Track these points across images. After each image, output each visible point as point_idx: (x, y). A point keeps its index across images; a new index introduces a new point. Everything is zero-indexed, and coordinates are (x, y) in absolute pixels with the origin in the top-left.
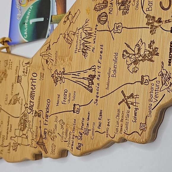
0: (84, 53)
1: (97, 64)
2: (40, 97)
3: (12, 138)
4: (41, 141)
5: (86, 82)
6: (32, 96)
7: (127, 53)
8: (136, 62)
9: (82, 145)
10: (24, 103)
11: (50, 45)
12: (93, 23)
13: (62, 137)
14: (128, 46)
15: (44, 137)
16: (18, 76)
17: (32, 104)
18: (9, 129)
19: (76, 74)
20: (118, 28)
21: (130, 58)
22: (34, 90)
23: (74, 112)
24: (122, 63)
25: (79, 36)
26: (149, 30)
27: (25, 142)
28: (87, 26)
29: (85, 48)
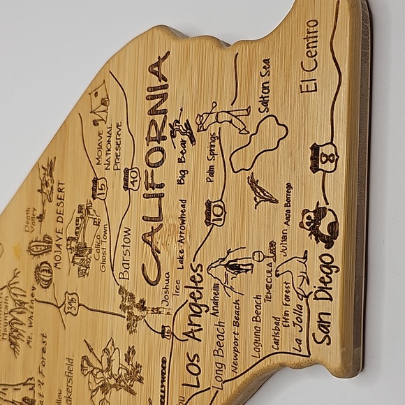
0: (14, 345)
1: (37, 377)
7: (88, 363)
8: (104, 388)
14: (91, 350)
21: (95, 376)
24: (81, 384)
25: (4, 305)
26: (125, 322)
28: (17, 285)
29: (15, 334)
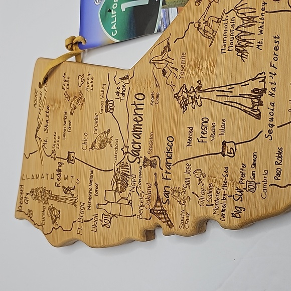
0: (241, 52)
1: (268, 70)
2: (152, 134)
3: (99, 206)
4: (159, 207)
6: (137, 132)
9: (243, 209)
10: (121, 146)
11: (168, 44)
13: (202, 199)
15: (165, 199)
16: (107, 101)
17: (137, 146)
18: (93, 192)
19: (225, 89)
22: (140, 123)
23: (224, 155)
25: (230, 25)
27: (127, 210)
28: (245, 6)
29: (243, 44)
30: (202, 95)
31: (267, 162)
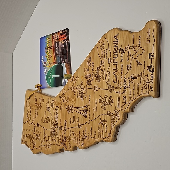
0: (82, 98)
1: (88, 104)
2: (61, 119)
3: (47, 141)
4: (63, 142)
5: (84, 113)
6: (57, 118)
7: (101, 100)
8: (105, 105)
9: (84, 144)
10: (52, 122)
11: (64, 92)
12: (85, 84)
13: (74, 140)
14: (101, 97)
15: (65, 140)
16: (48, 107)
17: (57, 123)
18: (45, 136)
19: (79, 108)
20: (96, 88)
21: (102, 103)
22: (57, 116)
23: (79, 128)
24: (99, 105)
25: (79, 90)
26: (109, 91)
27: (55, 143)
28: (82, 85)
29: (82, 96)
30: (73, 109)
31: (89, 130)
